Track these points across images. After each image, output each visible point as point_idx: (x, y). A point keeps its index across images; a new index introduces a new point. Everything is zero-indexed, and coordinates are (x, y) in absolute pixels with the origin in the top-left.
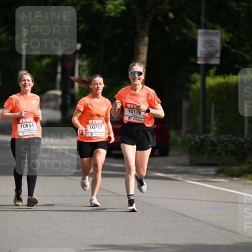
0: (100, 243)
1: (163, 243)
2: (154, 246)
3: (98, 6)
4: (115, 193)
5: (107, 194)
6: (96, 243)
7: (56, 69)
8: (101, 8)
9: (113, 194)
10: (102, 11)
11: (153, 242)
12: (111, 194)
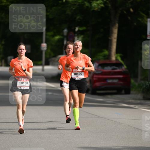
0: (90, 146)
1: (127, 146)
2: (122, 148)
3: (87, 4)
4: (98, 116)
5: (94, 117)
6: (87, 146)
7: (63, 42)
8: (89, 5)
9: (97, 117)
10: (90, 7)
11: (121, 146)
12: (96, 117)
